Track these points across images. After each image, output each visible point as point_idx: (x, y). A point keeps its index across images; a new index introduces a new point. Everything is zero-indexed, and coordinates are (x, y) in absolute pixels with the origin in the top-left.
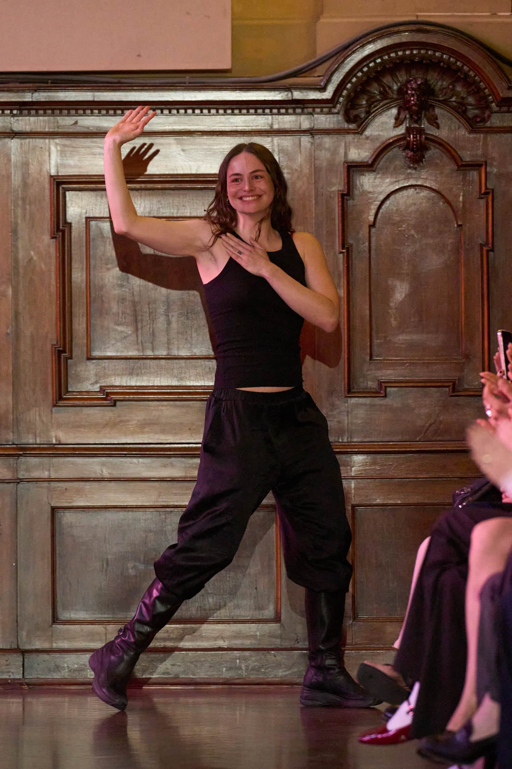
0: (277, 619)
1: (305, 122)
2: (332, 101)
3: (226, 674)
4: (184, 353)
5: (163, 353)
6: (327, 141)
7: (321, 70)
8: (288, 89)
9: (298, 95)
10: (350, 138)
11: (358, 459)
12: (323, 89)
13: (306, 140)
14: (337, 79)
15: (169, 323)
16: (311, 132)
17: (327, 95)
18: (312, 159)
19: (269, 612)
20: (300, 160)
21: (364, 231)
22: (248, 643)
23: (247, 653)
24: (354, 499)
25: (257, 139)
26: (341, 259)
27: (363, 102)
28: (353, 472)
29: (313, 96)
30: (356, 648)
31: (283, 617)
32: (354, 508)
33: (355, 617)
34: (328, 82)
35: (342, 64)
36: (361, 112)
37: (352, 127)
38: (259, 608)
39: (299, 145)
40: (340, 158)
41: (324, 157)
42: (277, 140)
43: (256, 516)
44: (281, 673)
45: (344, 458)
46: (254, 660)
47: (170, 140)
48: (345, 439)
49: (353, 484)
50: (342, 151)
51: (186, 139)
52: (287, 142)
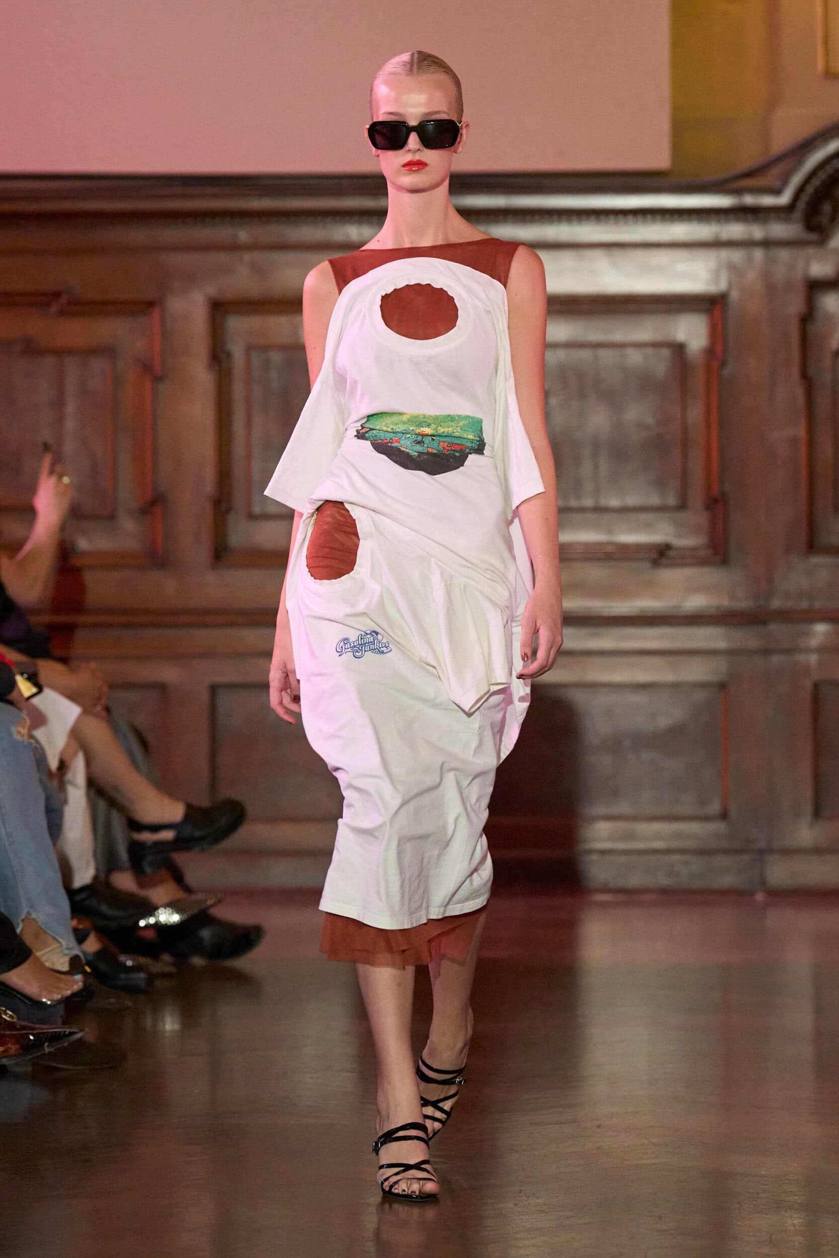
0: (724, 815)
1: (757, 232)
2: (790, 208)
3: (663, 880)
4: (614, 502)
5: (588, 502)
6: (784, 255)
7: (776, 170)
8: (738, 192)
9: (749, 200)
10: (811, 251)
11: (821, 628)
12: (777, 192)
13: (758, 254)
14: (796, 180)
15: (596, 467)
16: (767, 244)
17: (784, 199)
18: (766, 276)
19: (715, 807)
20: (752, 276)
21: (827, 362)
22: (690, 844)
23: (687, 857)
24: (816, 676)
25: (701, 253)
26: (800, 392)
27: (827, 208)
28: (814, 642)
29: (768, 200)
30: (817, 851)
31: (733, 812)
32: (816, 686)
33: (817, 813)
34: (785, 182)
35: (800, 163)
36: (824, 220)
37: (814, 236)
38: (703, 803)
39: (750, 259)
40: (799, 275)
41: (780, 272)
42: (725, 254)
43: (700, 696)
44: (727, 881)
45: (804, 627)
46: (696, 864)
47: (598, 253)
48: (804, 605)
49: (813, 658)
50: (800, 264)
51: (617, 252)
52: (736, 256)
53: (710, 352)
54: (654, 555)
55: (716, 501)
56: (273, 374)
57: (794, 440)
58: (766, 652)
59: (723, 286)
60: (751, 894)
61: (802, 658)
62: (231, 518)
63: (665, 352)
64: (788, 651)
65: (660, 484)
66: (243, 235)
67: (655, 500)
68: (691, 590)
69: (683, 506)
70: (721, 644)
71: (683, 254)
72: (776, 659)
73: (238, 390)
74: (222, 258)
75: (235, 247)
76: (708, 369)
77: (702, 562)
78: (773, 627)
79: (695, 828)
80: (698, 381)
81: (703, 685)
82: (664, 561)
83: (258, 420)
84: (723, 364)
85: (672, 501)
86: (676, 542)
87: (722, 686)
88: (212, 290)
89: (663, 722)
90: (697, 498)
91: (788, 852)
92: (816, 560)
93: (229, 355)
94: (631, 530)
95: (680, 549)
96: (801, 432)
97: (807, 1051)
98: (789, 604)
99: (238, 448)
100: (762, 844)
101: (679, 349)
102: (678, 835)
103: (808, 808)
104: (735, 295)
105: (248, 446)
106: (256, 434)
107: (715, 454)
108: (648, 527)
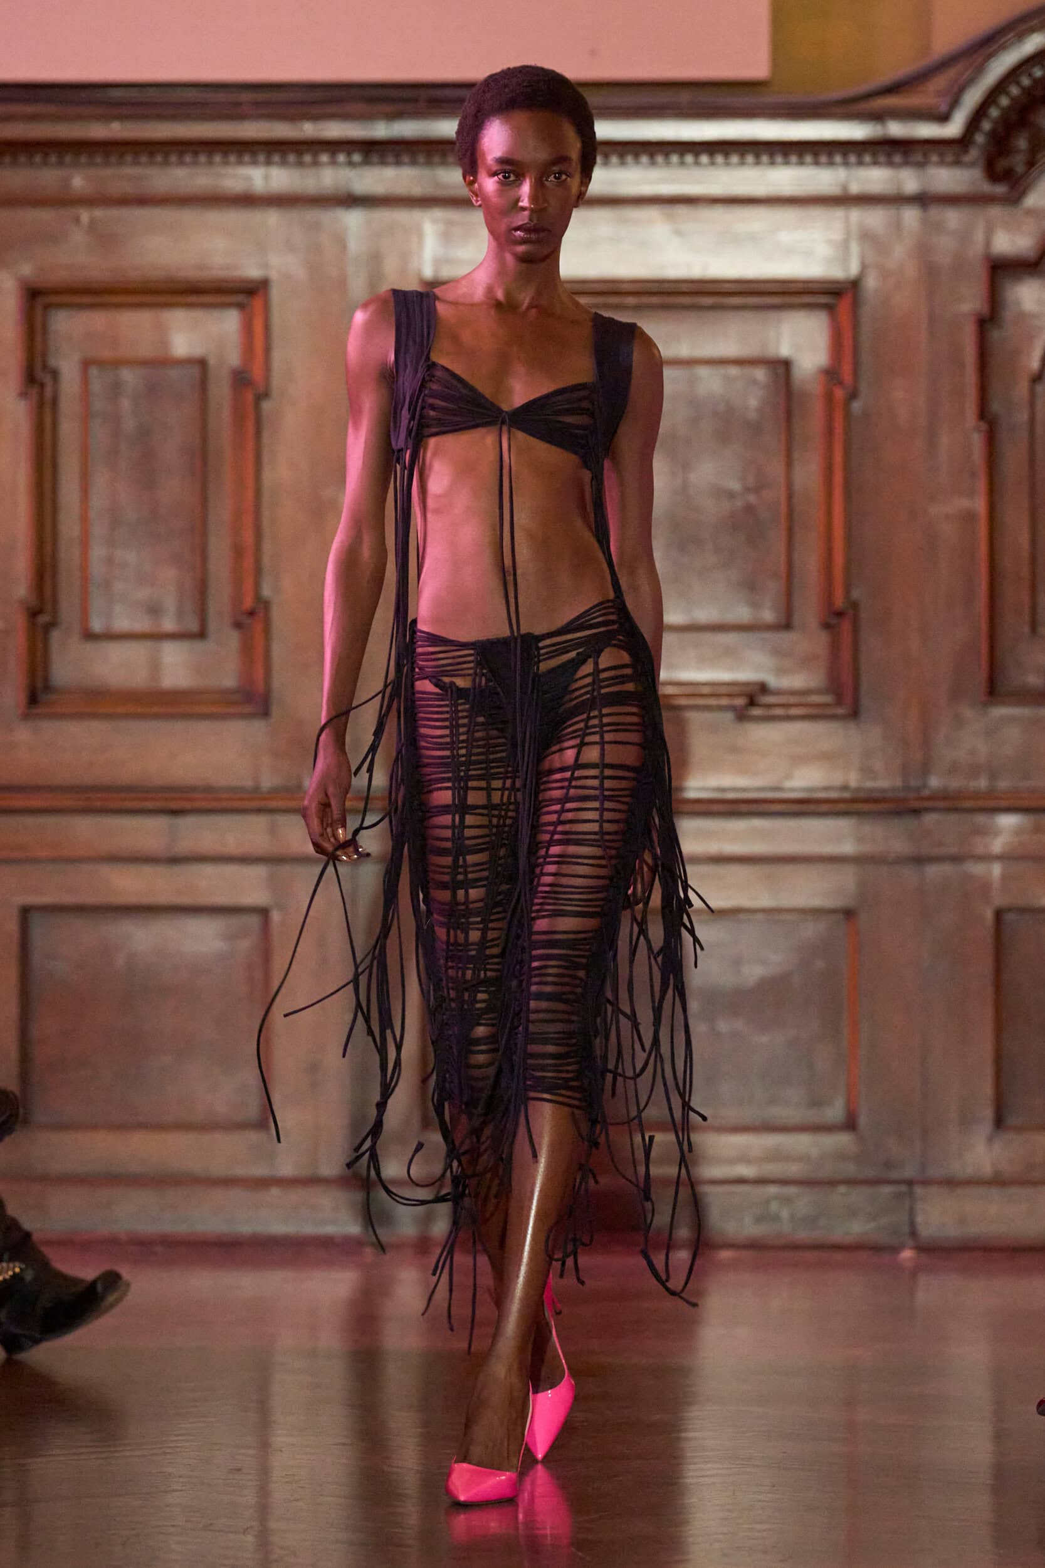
0: (850, 1124)
1: (909, 181)
2: (963, 142)
6: (953, 217)
7: (940, 82)
8: (878, 117)
9: (896, 129)
10: (995, 211)
11: (1008, 821)
12: (944, 118)
13: (911, 216)
14: (972, 98)
16: (923, 200)
17: (953, 129)
18: (923, 251)
19: (835, 1112)
20: (900, 253)
21: (1022, 389)
22: (794, 1170)
23: (792, 1190)
24: (999, 900)
25: (818, 213)
26: (977, 441)
27: (1022, 143)
28: (998, 845)
29: (926, 130)
30: (998, 1181)
31: (863, 1120)
32: (999, 914)
33: (999, 1122)
34: (955, 103)
35: (980, 71)
36: (1018, 162)
37: (1000, 189)
38: (816, 1103)
39: (898, 225)
40: (976, 249)
41: (945, 246)
42: (856, 215)
43: (811, 930)
44: (856, 1229)
45: (981, 819)
46: (804, 1202)
47: (652, 213)
48: (982, 783)
49: (997, 870)
50: (979, 236)
51: (682, 210)
52: (875, 218)
53: (831, 374)
54: (740, 702)
55: (840, 614)
56: (126, 404)
57: (969, 517)
58: (919, 860)
59: (854, 269)
60: (895, 1250)
61: (977, 869)
62: (55, 635)
63: (760, 374)
64: (956, 859)
65: (751, 587)
66: (78, 182)
67: (742, 613)
68: (798, 760)
69: (786, 624)
70: (848, 848)
71: (789, 214)
72: (934, 871)
73: (69, 428)
74: (45, 216)
75: (65, 201)
76: (829, 397)
77: (816, 715)
78: (930, 819)
79: (802, 1142)
80: (813, 422)
81: (816, 913)
82: (756, 712)
83: (100, 482)
84: (853, 395)
85: (768, 615)
86: (773, 681)
87: (849, 914)
88: (26, 270)
89: (753, 973)
90: (809, 611)
91: (951, 1183)
92: (1000, 711)
93: (55, 374)
94: (702, 662)
95: (778, 692)
96: (980, 505)
97: (982, 1504)
98: (955, 783)
99: (69, 526)
100: (909, 1172)
101: (782, 367)
102: (775, 1156)
103: (988, 1113)
104: (871, 283)
105: (84, 519)
106: (98, 501)
107: (839, 545)
108: (729, 655)
